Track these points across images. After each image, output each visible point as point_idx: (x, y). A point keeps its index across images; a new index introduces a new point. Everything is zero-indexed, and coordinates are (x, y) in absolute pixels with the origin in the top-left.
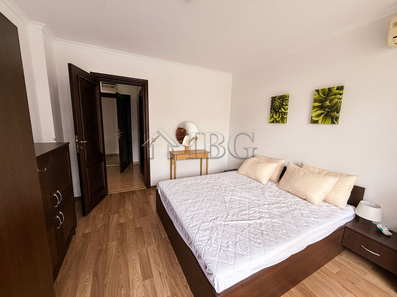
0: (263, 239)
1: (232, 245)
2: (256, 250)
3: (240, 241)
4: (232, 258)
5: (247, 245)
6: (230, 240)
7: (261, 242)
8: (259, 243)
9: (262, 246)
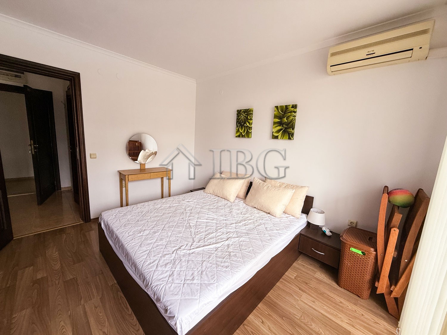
0: (231, 261)
1: (197, 275)
2: (224, 275)
3: (207, 269)
4: (197, 291)
5: (214, 272)
6: (195, 270)
7: (228, 265)
8: (227, 267)
9: (229, 270)
